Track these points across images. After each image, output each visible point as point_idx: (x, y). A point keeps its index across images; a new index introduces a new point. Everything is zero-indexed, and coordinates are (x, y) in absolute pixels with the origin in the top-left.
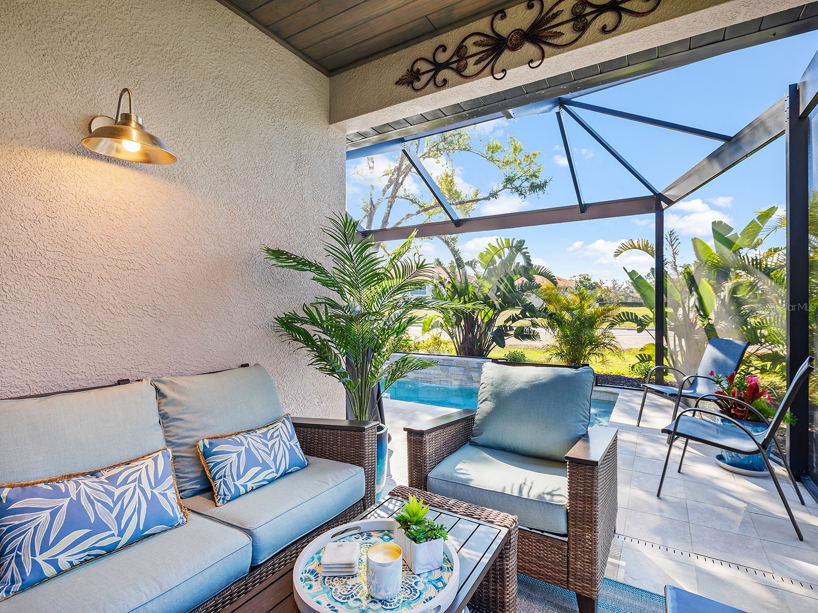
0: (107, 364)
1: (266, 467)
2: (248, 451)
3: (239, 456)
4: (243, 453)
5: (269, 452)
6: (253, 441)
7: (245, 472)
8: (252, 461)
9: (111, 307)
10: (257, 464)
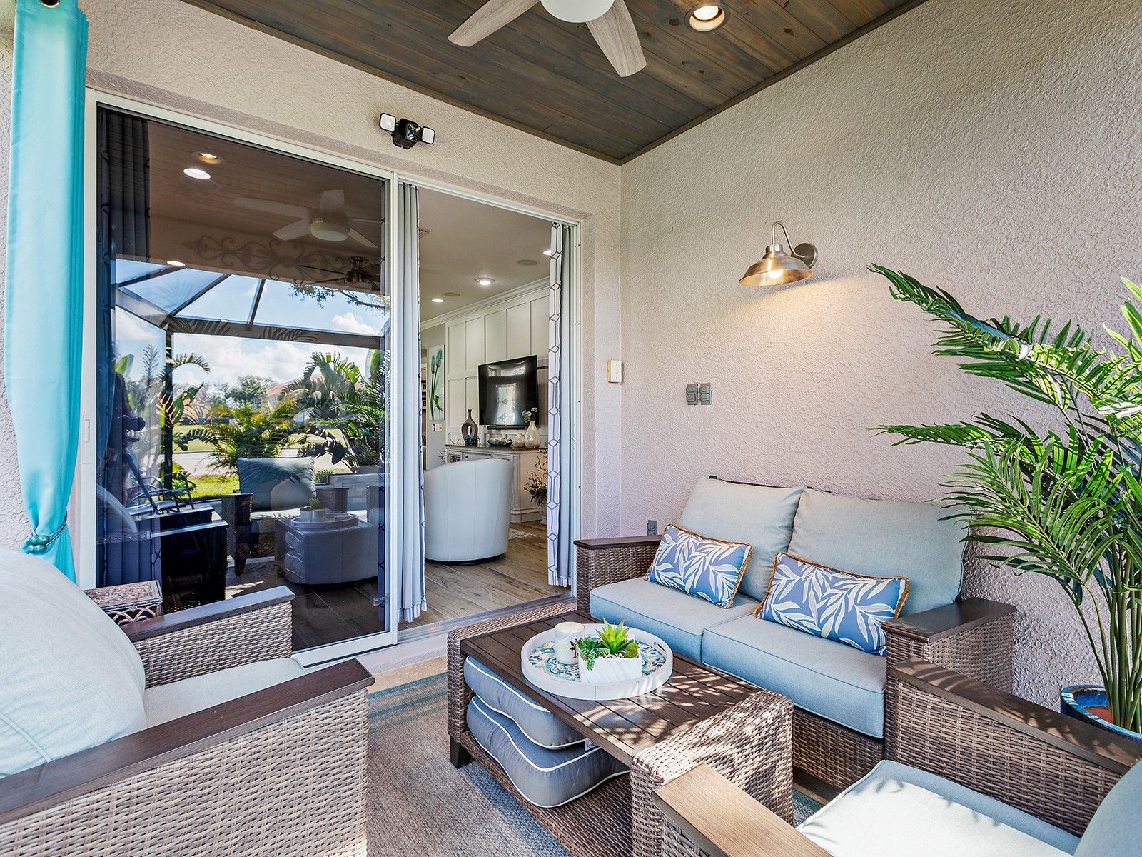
0: (806, 471)
1: (805, 610)
2: (800, 583)
3: (788, 582)
4: (794, 583)
5: (820, 599)
6: (814, 578)
7: (783, 601)
8: (796, 595)
9: (808, 418)
10: (798, 601)
